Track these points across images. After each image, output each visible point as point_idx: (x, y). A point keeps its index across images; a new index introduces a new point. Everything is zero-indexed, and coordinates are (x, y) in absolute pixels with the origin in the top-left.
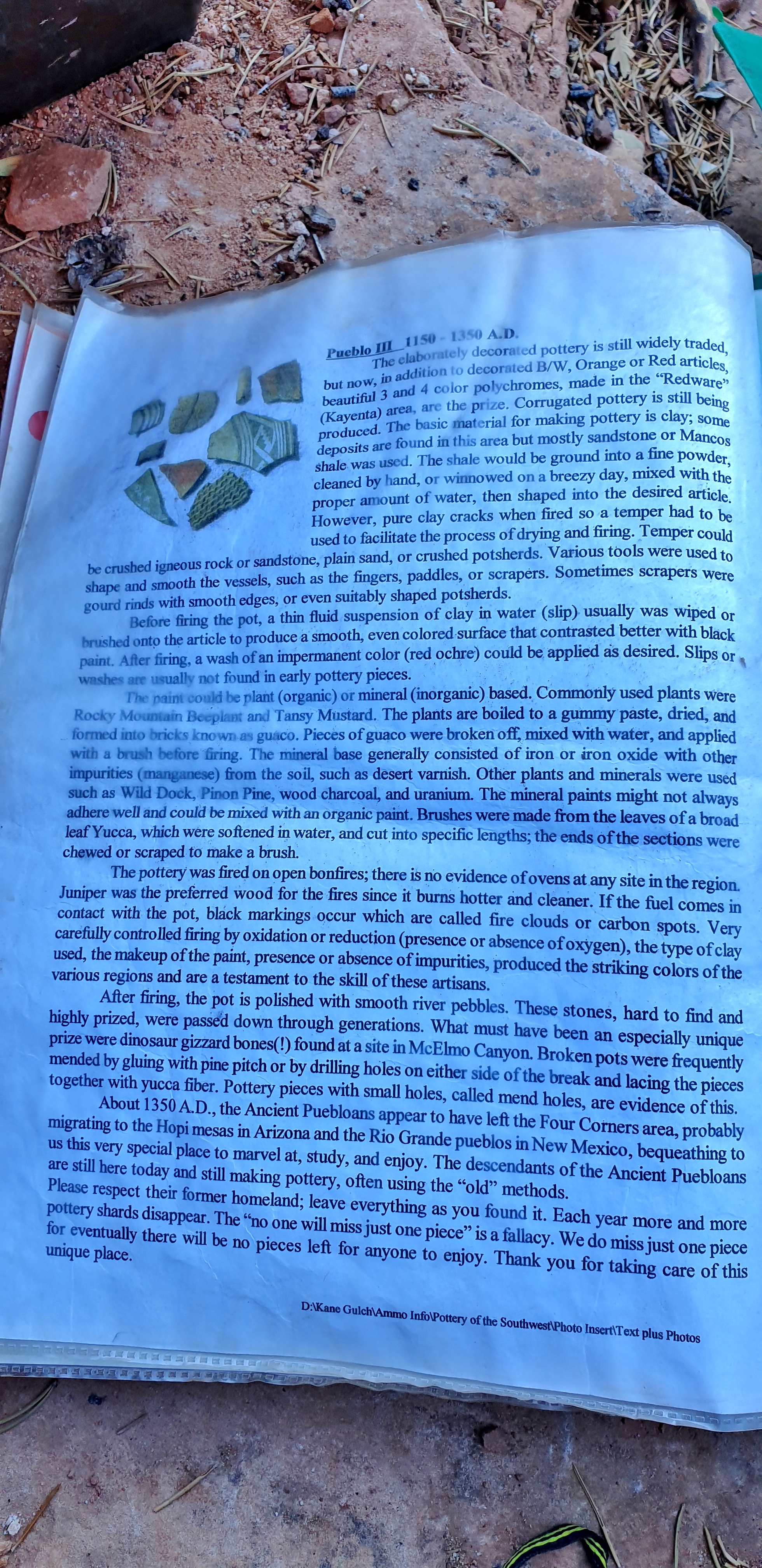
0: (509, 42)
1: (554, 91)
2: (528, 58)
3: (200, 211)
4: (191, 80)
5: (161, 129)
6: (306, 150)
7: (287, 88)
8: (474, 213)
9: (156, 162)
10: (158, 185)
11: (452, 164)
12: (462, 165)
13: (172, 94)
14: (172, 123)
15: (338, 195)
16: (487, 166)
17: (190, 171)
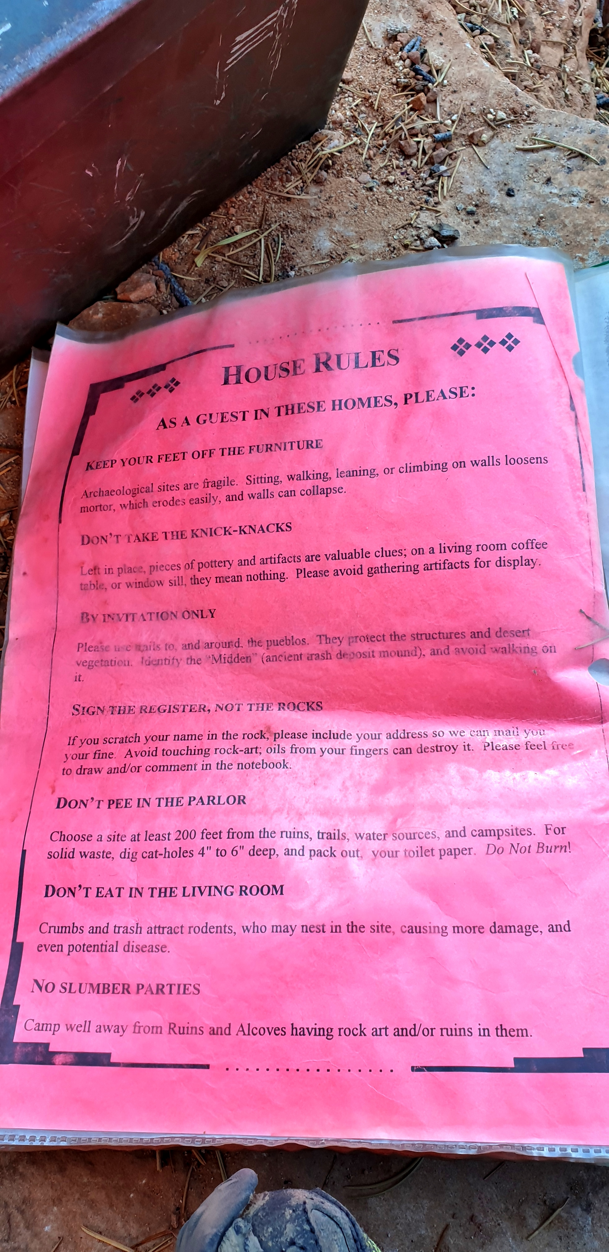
0: (549, 75)
1: (587, 103)
2: (563, 84)
3: (356, 246)
4: (332, 155)
5: (316, 194)
6: (424, 185)
7: (400, 145)
8: (563, 203)
9: (316, 218)
10: (322, 234)
11: (536, 171)
12: (545, 170)
13: (321, 169)
14: (322, 188)
15: (455, 212)
16: (563, 166)
17: (342, 219)
